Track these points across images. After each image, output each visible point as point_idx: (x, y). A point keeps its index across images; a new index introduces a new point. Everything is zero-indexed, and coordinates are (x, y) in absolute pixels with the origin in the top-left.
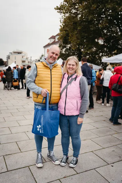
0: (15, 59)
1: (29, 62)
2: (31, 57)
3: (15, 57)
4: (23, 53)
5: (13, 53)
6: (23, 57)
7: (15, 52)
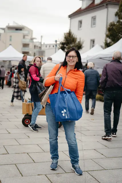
0: (11, 40)
1: (35, 46)
2: (42, 37)
3: (11, 36)
4: (26, 29)
5: (6, 29)
6: (26, 37)
7: (10, 28)
